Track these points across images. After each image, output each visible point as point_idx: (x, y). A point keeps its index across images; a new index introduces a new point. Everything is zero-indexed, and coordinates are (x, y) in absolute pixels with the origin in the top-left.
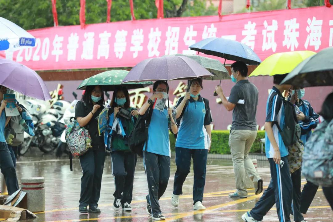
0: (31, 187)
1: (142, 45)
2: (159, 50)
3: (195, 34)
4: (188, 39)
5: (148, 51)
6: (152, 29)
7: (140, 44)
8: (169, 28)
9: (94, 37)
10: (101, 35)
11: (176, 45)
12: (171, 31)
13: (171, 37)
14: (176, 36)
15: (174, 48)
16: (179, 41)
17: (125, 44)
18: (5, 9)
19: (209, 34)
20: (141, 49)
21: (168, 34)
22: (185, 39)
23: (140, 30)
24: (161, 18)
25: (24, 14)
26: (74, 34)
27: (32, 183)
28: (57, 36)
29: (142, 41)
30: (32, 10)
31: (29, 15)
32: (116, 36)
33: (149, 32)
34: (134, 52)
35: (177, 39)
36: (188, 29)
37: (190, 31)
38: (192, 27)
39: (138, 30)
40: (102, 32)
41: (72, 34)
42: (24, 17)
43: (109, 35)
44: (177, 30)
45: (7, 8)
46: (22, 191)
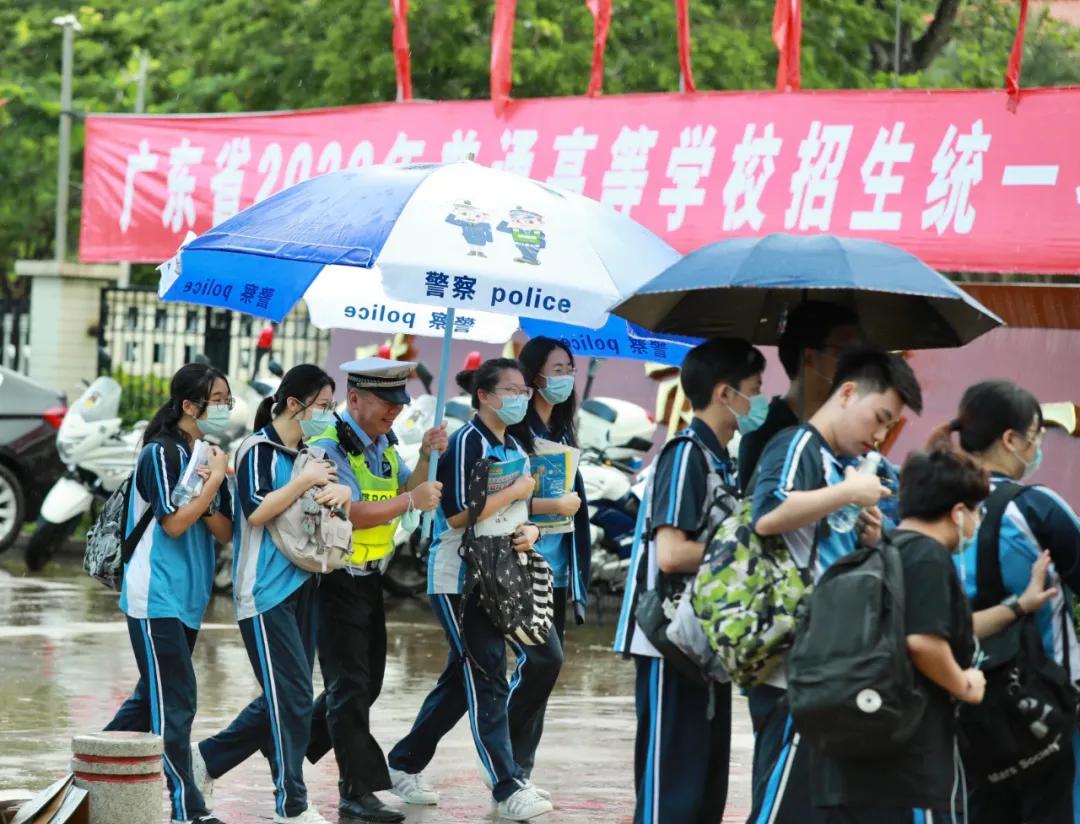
0: (107, 772)
1: (702, 183)
2: (762, 205)
3: (906, 153)
4: (878, 169)
5: (722, 209)
6: (750, 129)
7: (695, 180)
8: (815, 126)
9: (535, 149)
10: (561, 143)
11: (829, 189)
12: (819, 137)
13: (814, 161)
14: (833, 158)
15: (819, 202)
16: (841, 177)
17: (642, 178)
18: (265, 14)
19: (959, 155)
20: (698, 197)
21: (807, 149)
22: (867, 169)
23: (704, 130)
24: (789, 88)
25: (333, 33)
26: (464, 135)
27: (111, 755)
28: (402, 136)
29: (706, 172)
30: (363, 22)
31: (349, 39)
32: (615, 149)
33: (739, 138)
34: (672, 209)
35: (836, 168)
36: (883, 133)
37: (888, 140)
38: (899, 128)
39: (698, 129)
40: (568, 132)
41: (457, 135)
42: (332, 48)
43: (592, 141)
44: (840, 135)
45: (273, 10)
46: (74, 783)
